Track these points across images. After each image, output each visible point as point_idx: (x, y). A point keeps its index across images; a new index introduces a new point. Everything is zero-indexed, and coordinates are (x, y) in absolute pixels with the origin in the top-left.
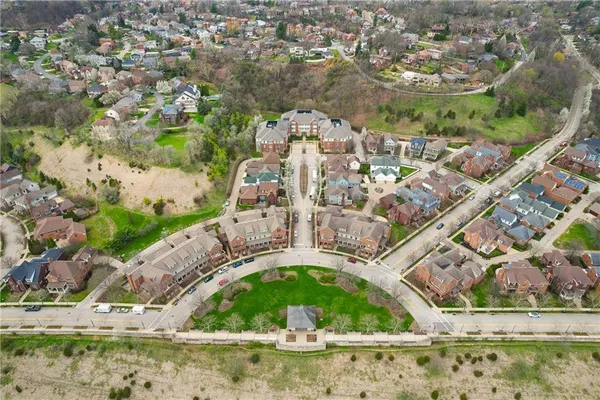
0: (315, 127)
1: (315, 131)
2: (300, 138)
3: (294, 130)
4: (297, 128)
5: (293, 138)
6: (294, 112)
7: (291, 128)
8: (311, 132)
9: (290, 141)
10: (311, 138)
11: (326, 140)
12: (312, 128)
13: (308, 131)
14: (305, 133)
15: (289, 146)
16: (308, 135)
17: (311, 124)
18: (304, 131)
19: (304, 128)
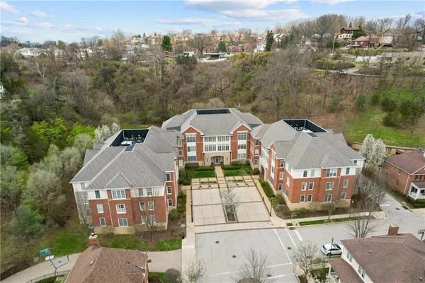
0: (243, 142)
1: (242, 152)
2: (208, 172)
3: (192, 154)
4: (199, 147)
5: (192, 172)
6: (192, 114)
7: (186, 149)
8: (234, 154)
9: (185, 180)
10: (234, 169)
11: (297, 174)
12: (235, 147)
13: (226, 154)
14: (217, 158)
15: (182, 197)
16: (227, 163)
17: (234, 137)
18: (217, 153)
19: (217, 147)
